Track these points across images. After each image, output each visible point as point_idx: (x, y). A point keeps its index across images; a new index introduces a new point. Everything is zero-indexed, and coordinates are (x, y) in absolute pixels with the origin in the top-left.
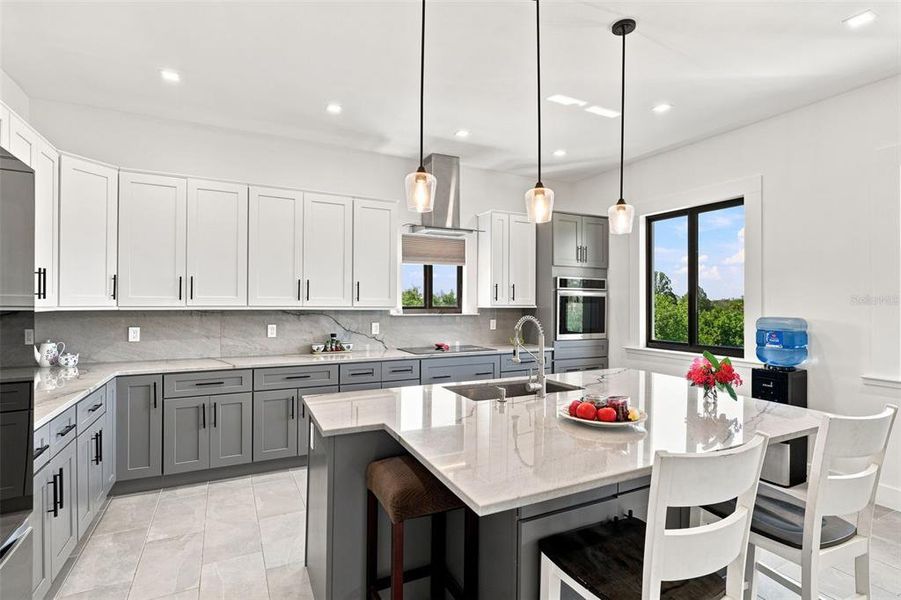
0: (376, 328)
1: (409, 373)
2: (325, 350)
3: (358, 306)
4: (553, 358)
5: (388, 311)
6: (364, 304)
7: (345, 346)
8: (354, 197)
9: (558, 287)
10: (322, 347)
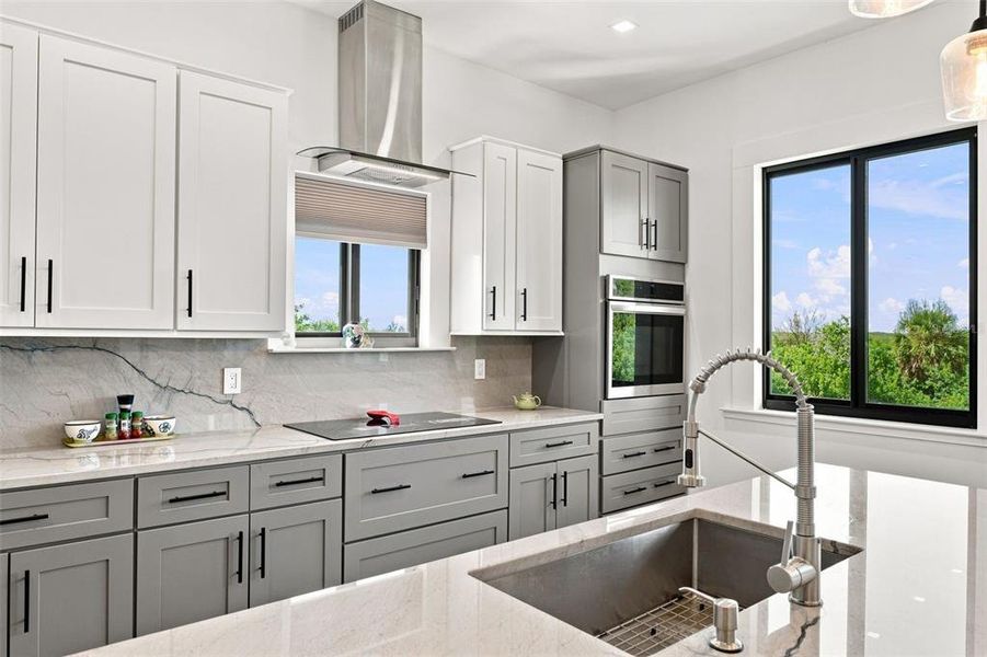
0: (233, 381)
1: (317, 486)
2: (103, 436)
3: (188, 328)
4: (601, 434)
5: (264, 341)
6: (205, 323)
7: (155, 425)
8: (179, 67)
9: (611, 296)
10: (94, 429)
